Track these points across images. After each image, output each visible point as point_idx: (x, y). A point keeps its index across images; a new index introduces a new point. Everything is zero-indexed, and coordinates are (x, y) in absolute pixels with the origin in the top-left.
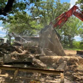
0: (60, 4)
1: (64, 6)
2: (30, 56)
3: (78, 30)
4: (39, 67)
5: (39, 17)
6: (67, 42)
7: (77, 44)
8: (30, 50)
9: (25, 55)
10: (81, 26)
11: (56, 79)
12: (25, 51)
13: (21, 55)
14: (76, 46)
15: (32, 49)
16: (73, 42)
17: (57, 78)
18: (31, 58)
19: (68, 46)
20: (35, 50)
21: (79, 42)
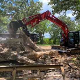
0: (33, 2)
1: (37, 5)
2: (13, 54)
3: (47, 28)
4: (27, 64)
5: (12, 13)
6: (38, 38)
7: (46, 40)
8: (11, 47)
9: (7, 53)
10: (50, 24)
11: (48, 74)
12: (6, 48)
13: (3, 53)
14: (46, 42)
15: (13, 46)
16: (43, 39)
17: (49, 72)
18: (16, 56)
19: (39, 42)
20: (17, 47)
21: (48, 38)
